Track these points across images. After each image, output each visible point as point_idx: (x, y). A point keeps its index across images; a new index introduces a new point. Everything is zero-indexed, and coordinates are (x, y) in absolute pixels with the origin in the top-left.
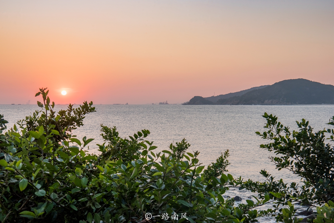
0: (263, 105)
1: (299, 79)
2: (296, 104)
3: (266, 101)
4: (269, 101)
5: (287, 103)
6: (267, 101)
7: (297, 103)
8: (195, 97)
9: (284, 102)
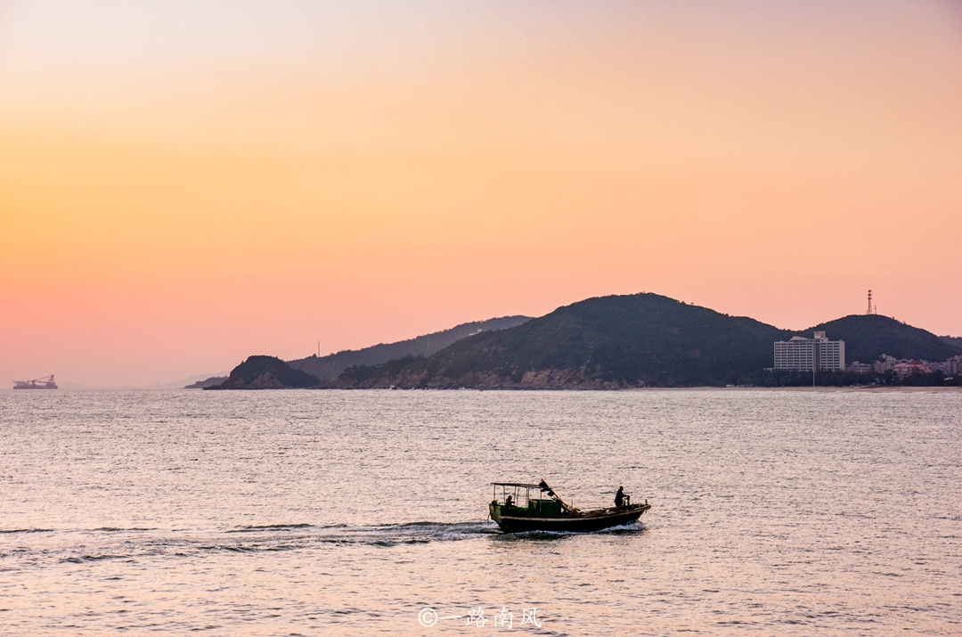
0: (517, 389)
1: (642, 295)
2: (638, 387)
3: (529, 376)
4: (540, 377)
5: (606, 383)
6: (533, 374)
7: (642, 382)
8: (251, 359)
9: (593, 379)
